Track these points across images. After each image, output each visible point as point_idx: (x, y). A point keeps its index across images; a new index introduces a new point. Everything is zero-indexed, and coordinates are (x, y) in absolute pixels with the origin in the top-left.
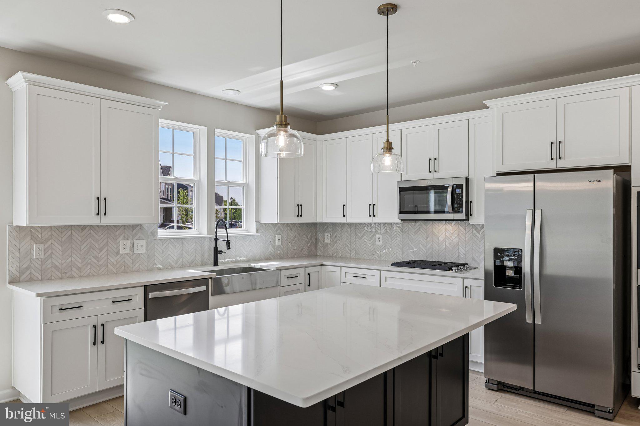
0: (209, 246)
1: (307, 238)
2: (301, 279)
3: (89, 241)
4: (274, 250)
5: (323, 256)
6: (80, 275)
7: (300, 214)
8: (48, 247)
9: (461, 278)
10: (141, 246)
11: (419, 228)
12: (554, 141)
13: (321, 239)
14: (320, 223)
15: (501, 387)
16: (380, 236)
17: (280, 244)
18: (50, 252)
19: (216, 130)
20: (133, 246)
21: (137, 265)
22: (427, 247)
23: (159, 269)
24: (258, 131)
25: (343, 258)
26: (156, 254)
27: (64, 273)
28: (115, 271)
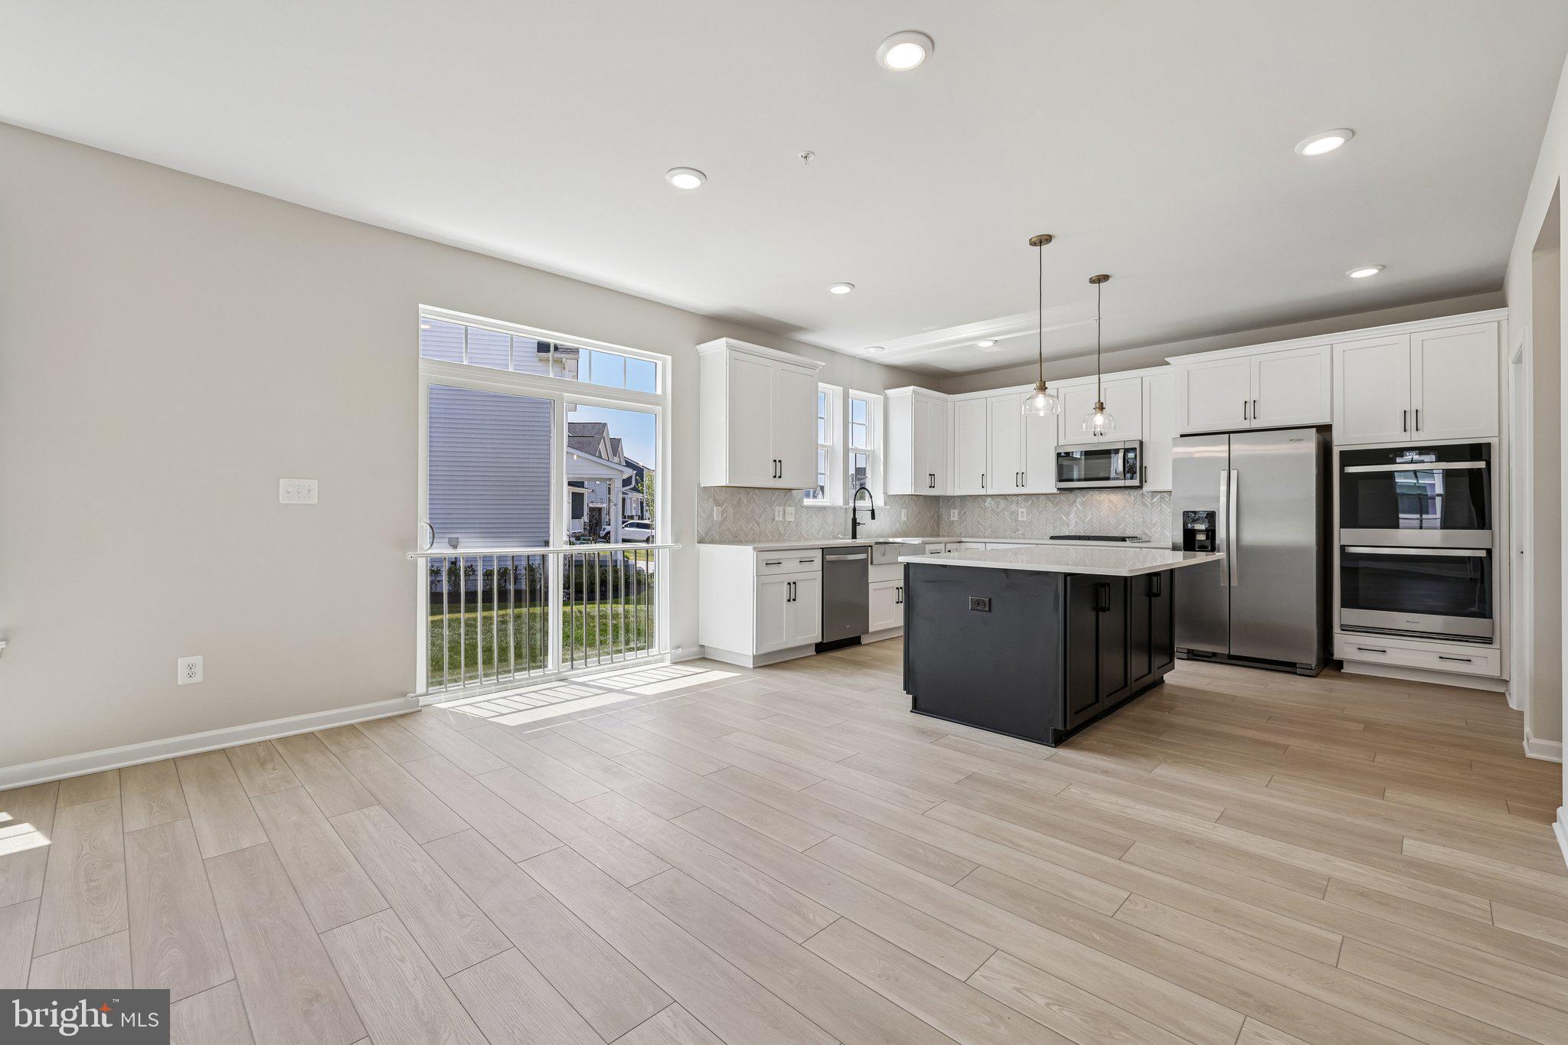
0: (845, 518)
1: (931, 512)
3: (752, 504)
4: (899, 526)
7: (931, 485)
10: (791, 513)
12: (1247, 399)
13: (945, 517)
14: (945, 497)
15: (1191, 656)
16: (1025, 509)
17: (905, 519)
18: (725, 515)
19: (851, 391)
20: (785, 514)
21: (788, 534)
24: (886, 391)
26: (802, 523)
27: (734, 537)
28: (771, 537)
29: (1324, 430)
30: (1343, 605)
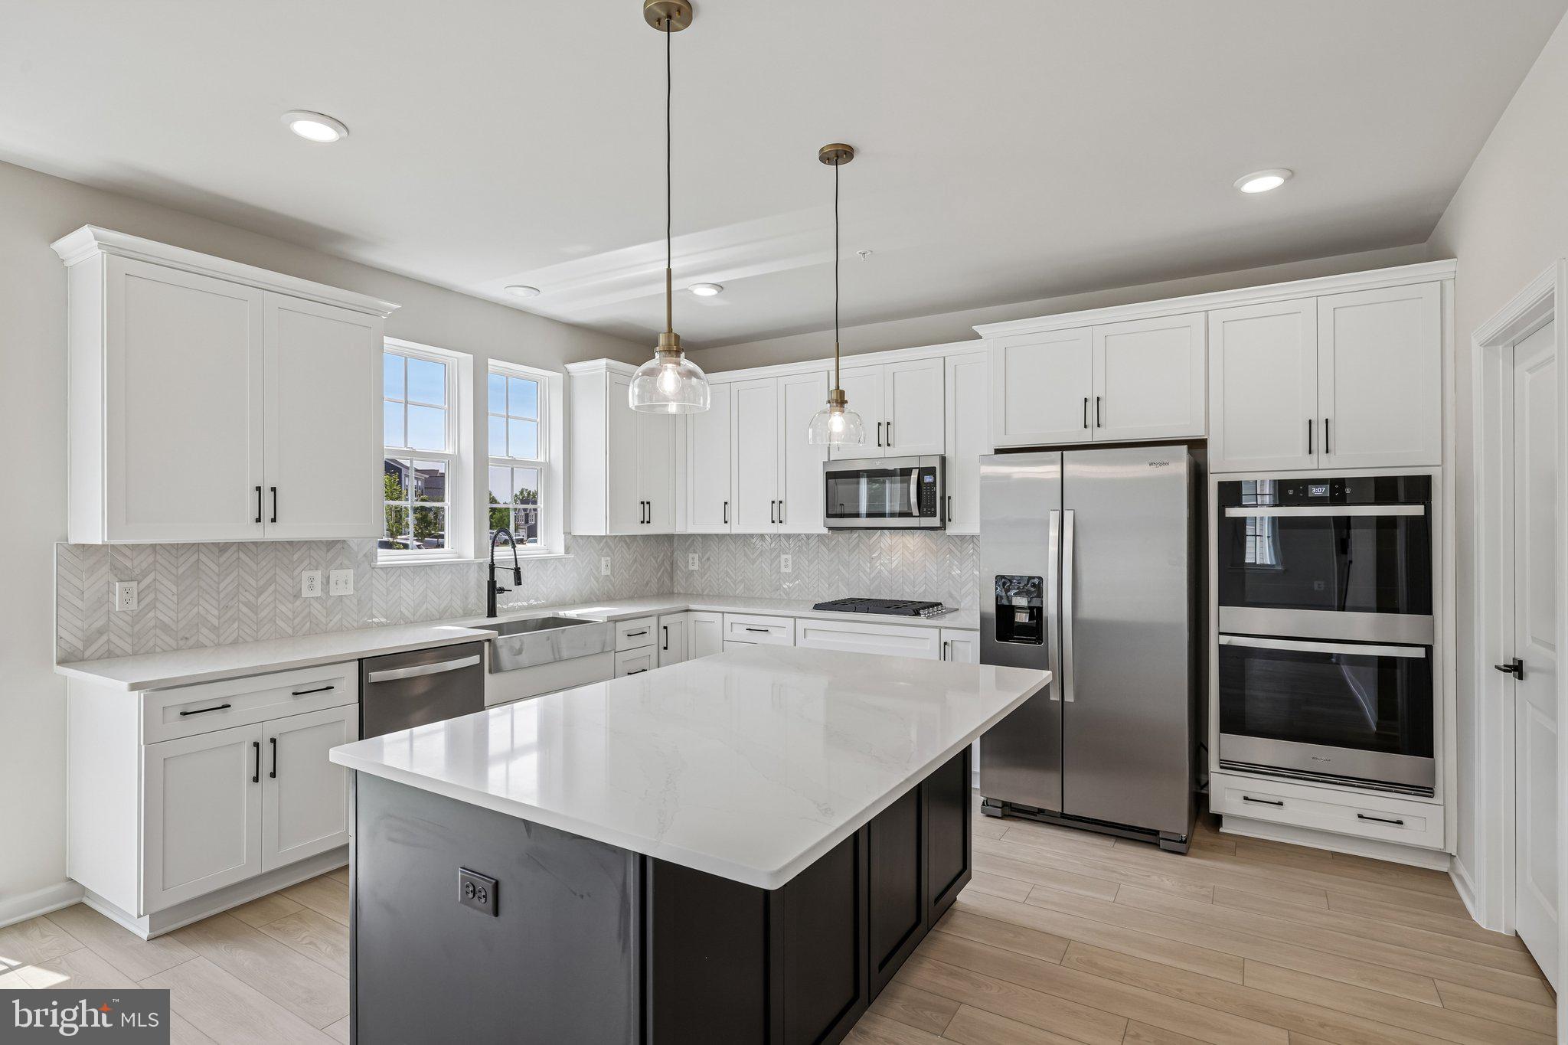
0: (478, 580)
1: (657, 561)
2: (651, 637)
3: (235, 574)
4: (597, 585)
5: (686, 595)
6: (216, 642)
7: (647, 519)
8: (148, 587)
9: (936, 627)
10: (343, 583)
11: (858, 543)
12: (1088, 396)
13: (681, 564)
14: (679, 535)
15: (1008, 811)
16: (789, 557)
17: (609, 573)
18: (151, 596)
19: (491, 361)
20: (328, 582)
21: (335, 620)
22: (872, 576)
23: (380, 625)
24: (568, 366)
25: (720, 597)
26: (374, 597)
27: (182, 639)
28: (290, 631)
29: (1197, 446)
30: (1226, 727)
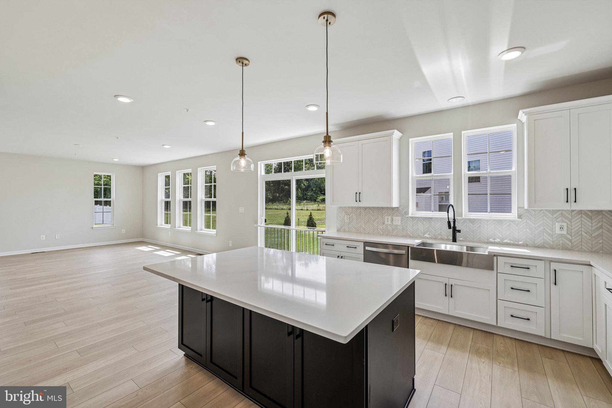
8: (351, 217)
10: (398, 220)
17: (564, 233)
20: (393, 220)
21: (395, 232)
26: (408, 227)
27: (357, 230)
28: (382, 233)
